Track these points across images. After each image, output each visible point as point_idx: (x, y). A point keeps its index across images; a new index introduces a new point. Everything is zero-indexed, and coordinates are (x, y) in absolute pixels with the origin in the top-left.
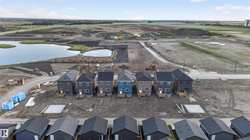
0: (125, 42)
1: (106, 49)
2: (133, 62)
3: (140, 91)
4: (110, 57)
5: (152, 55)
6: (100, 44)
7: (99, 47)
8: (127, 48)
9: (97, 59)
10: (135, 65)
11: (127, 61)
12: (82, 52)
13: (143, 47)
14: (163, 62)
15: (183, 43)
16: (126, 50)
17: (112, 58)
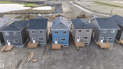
0: (60, 2)
1: (48, 6)
2: (67, 13)
3: (78, 40)
4: (50, 10)
5: (79, 9)
6: (45, 3)
7: (44, 5)
8: (61, 5)
9: (41, 12)
10: (68, 15)
11: (62, 12)
12: (32, 7)
13: (72, 4)
14: (89, 13)
15: (96, 2)
16: (61, 6)
17: (52, 11)
